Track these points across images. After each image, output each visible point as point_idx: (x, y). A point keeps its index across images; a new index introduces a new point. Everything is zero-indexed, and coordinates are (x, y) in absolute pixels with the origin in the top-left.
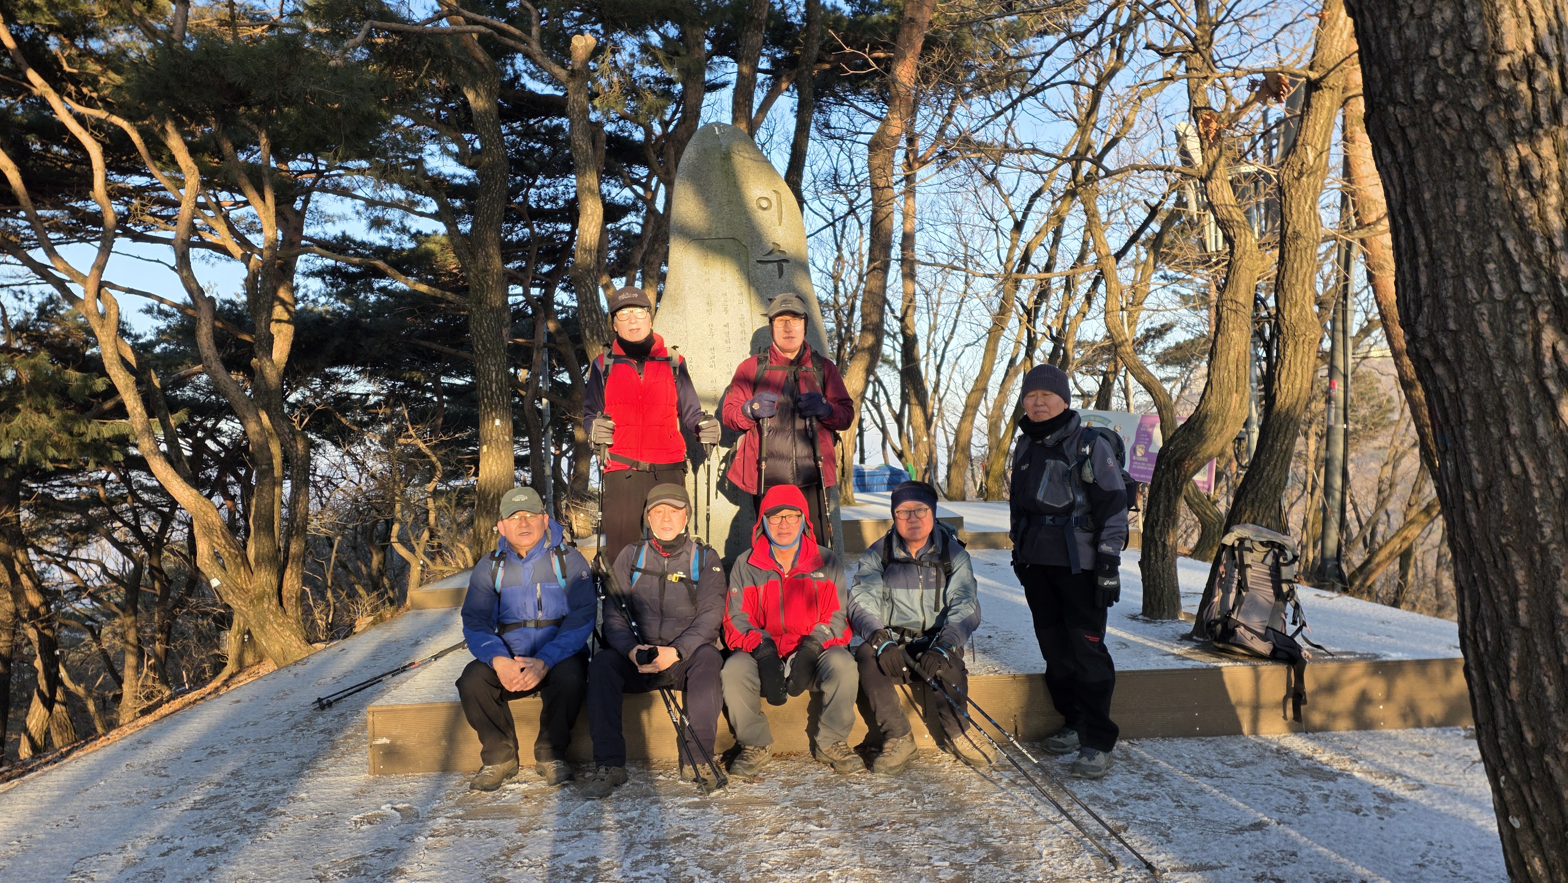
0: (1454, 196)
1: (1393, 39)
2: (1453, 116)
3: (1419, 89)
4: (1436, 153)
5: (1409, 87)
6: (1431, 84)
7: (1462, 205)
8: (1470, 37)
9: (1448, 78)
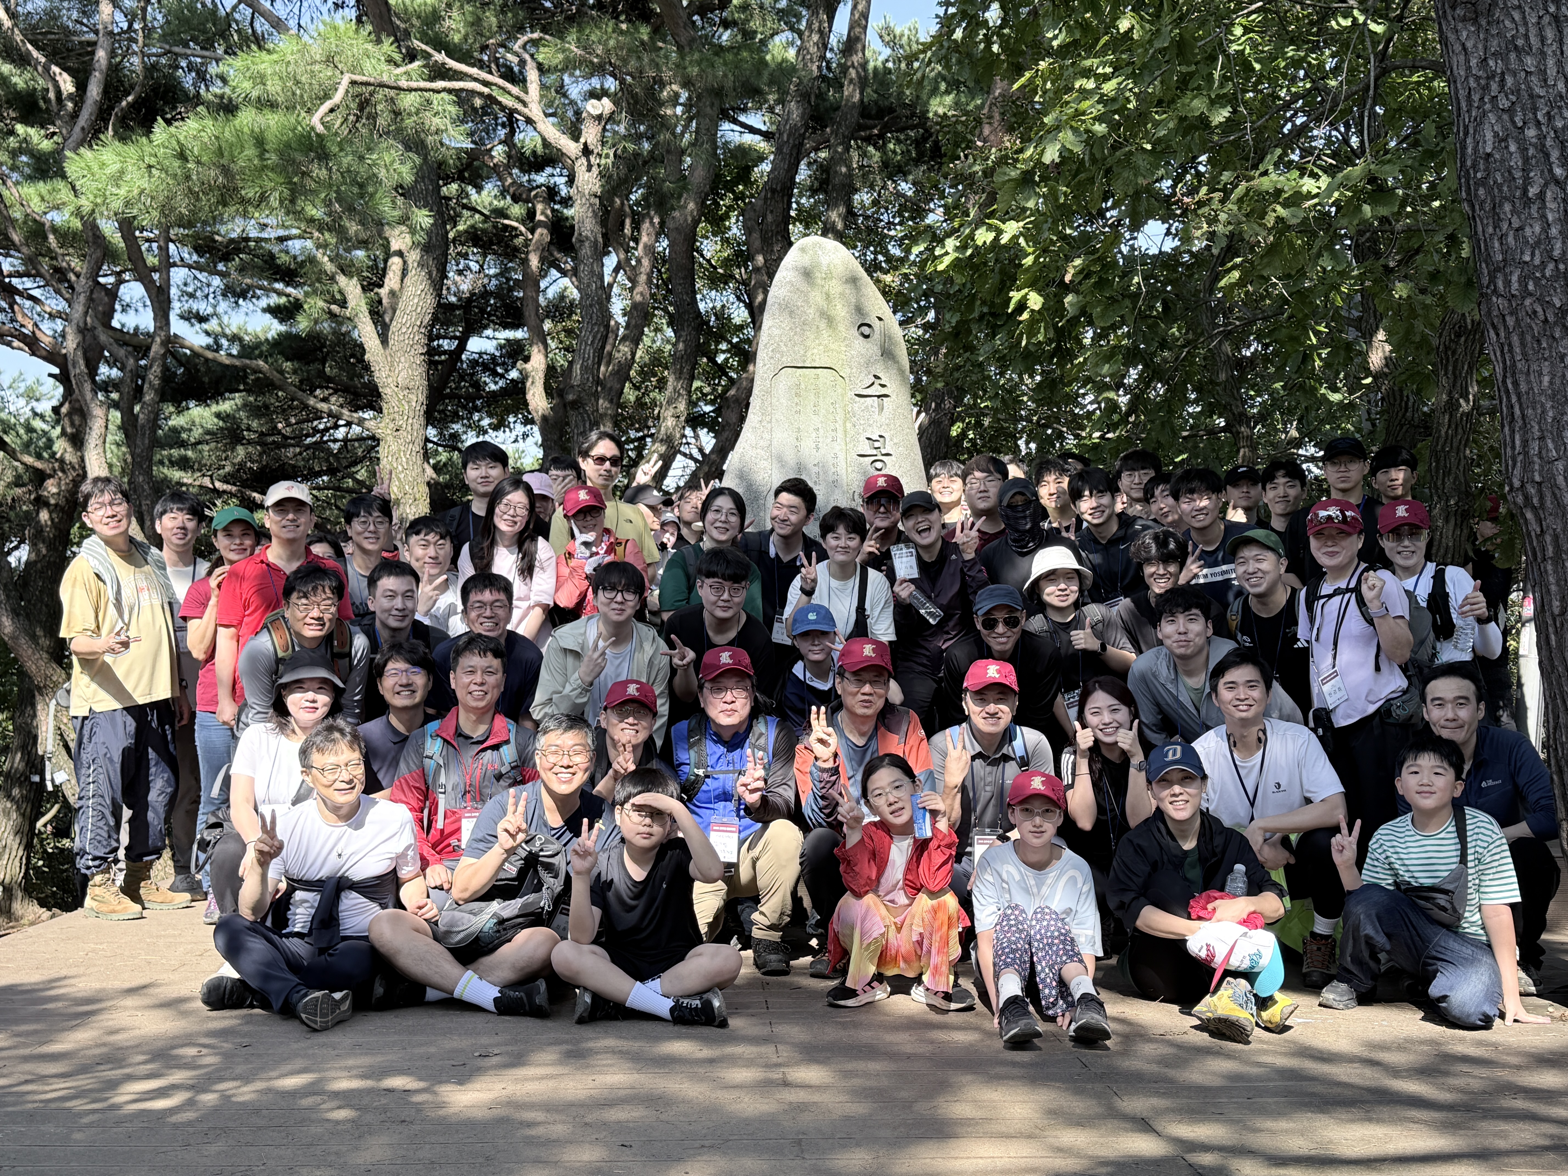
0: (1540, 374)
1: (1497, 244)
2: (1539, 309)
3: (1515, 285)
4: (1529, 338)
5: (1508, 283)
6: (1524, 281)
7: (1546, 379)
8: (1552, 249)
9: (1537, 281)
